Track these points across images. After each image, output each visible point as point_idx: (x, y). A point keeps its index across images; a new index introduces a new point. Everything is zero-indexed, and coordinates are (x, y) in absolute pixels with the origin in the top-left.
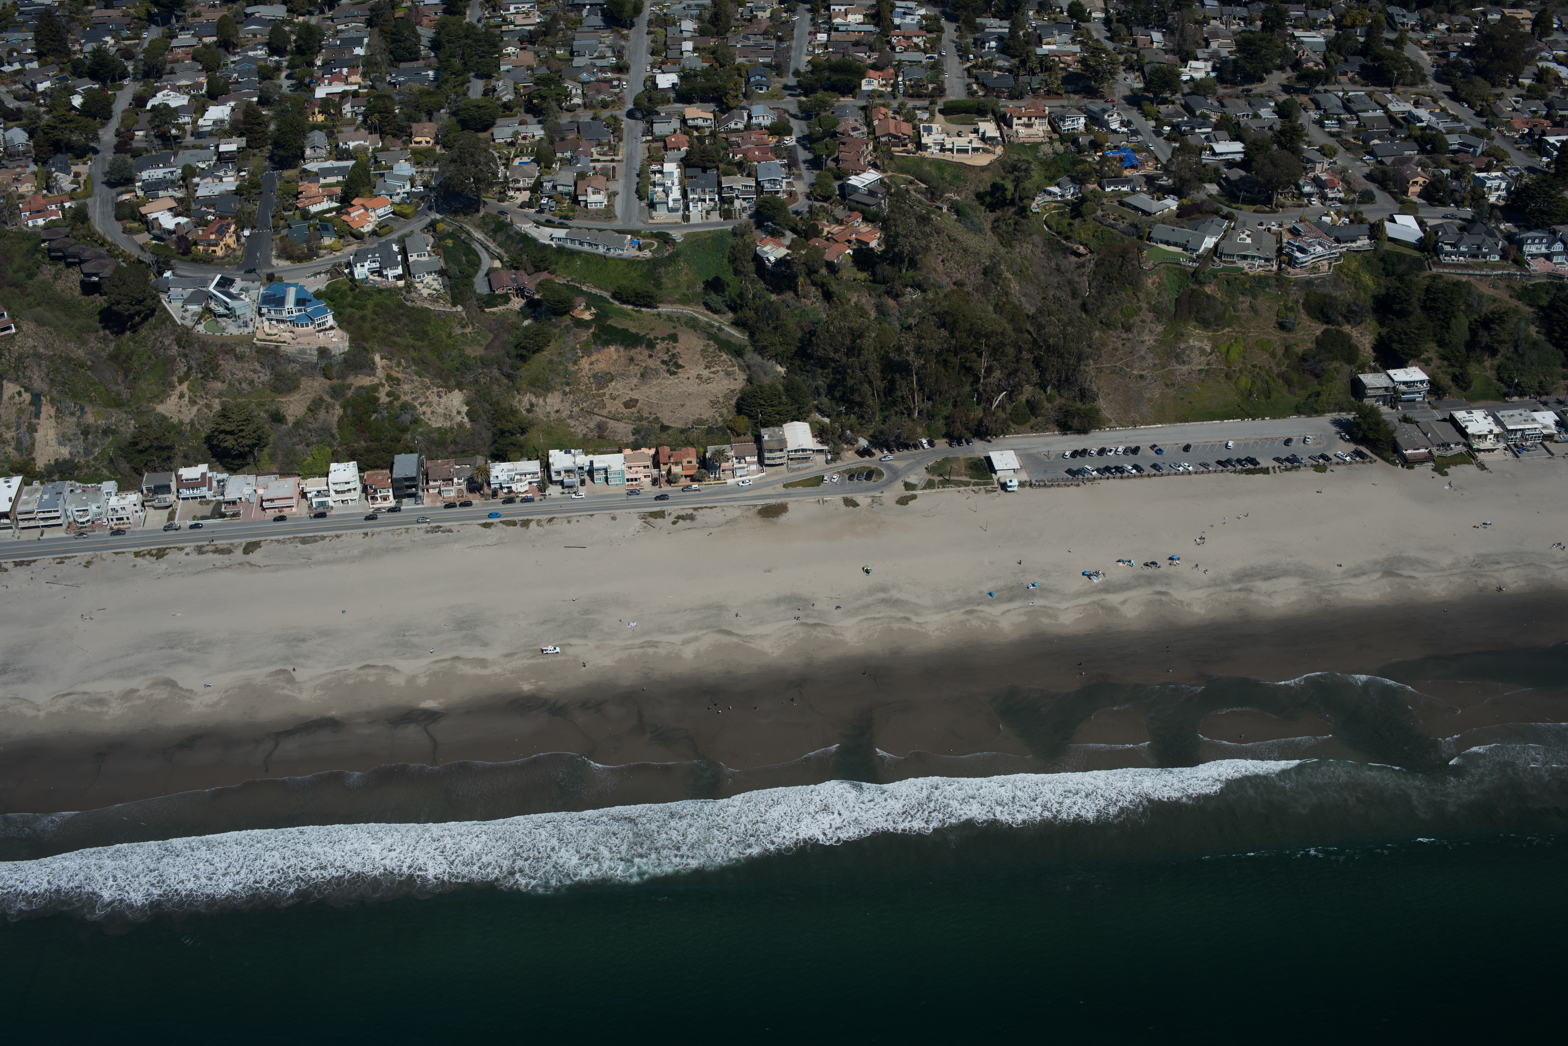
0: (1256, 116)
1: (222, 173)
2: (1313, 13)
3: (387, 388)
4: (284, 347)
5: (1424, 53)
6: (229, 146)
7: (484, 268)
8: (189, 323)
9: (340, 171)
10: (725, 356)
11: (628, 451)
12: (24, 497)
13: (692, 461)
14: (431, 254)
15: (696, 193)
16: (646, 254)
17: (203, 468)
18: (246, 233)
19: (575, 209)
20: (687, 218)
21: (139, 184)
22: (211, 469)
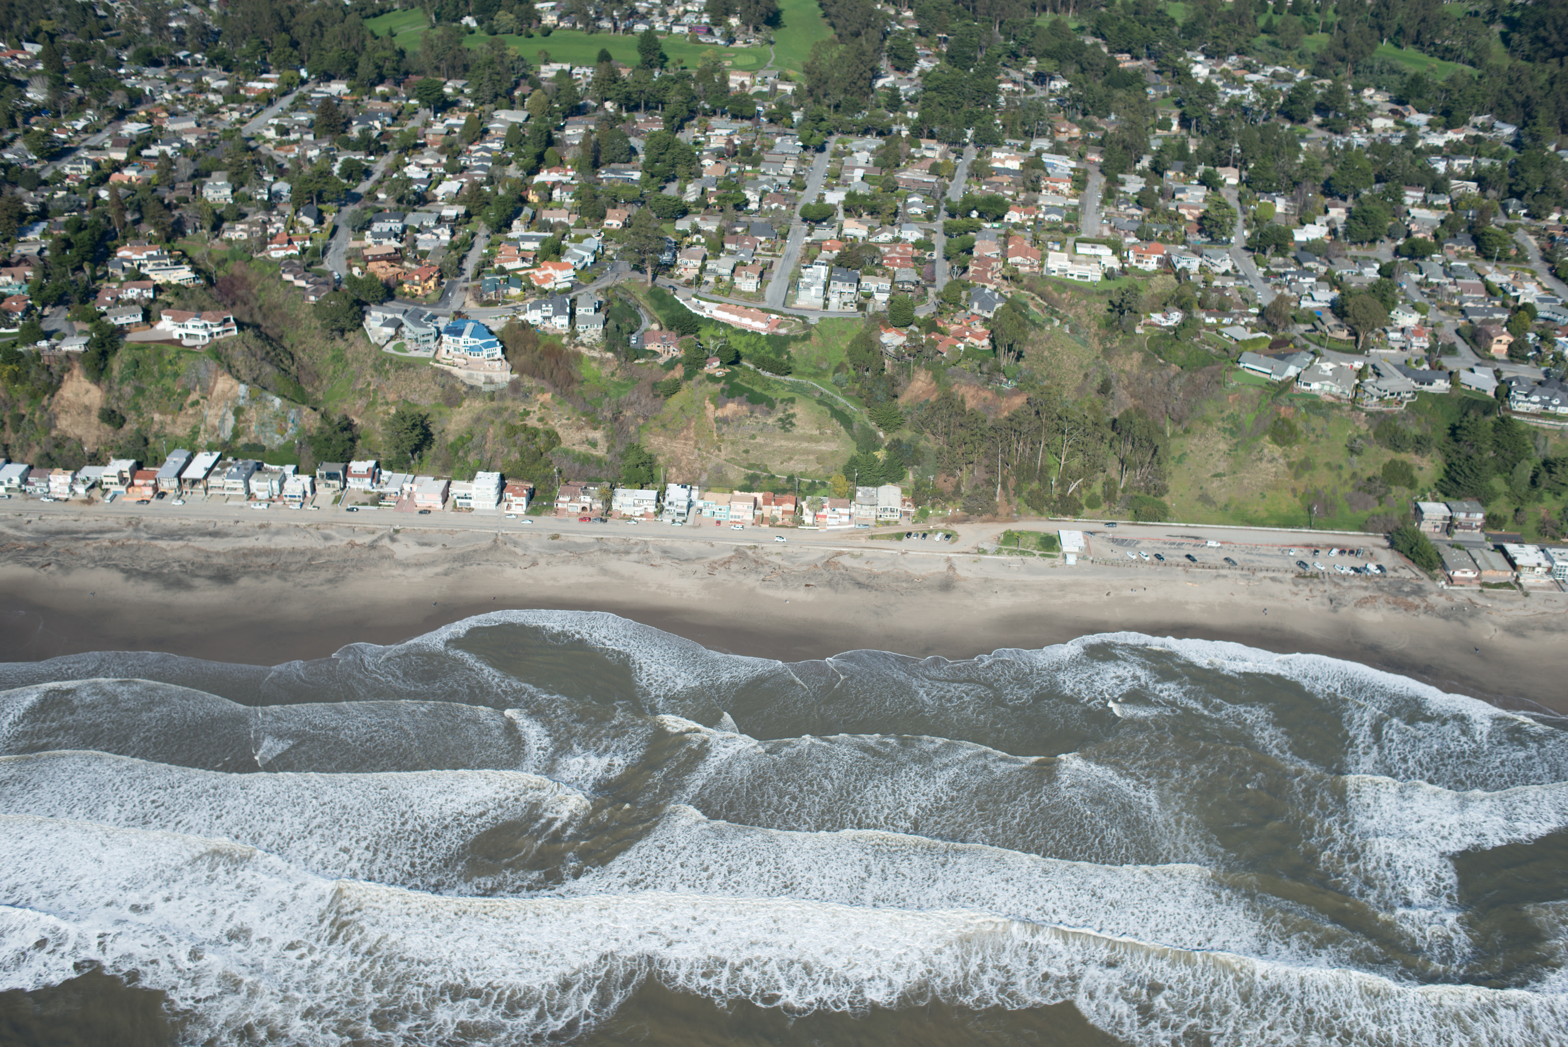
0: (1360, 274)
1: (438, 231)
2: (1431, 197)
3: (538, 415)
4: (455, 371)
5: (1532, 239)
6: (450, 212)
7: (642, 329)
8: (382, 342)
9: (537, 239)
10: (834, 421)
11: (737, 493)
12: (217, 469)
13: (790, 507)
14: (596, 310)
15: (837, 286)
16: (783, 331)
17: (371, 463)
18: (444, 280)
19: (731, 288)
20: (826, 306)
21: (368, 233)
22: (378, 465)
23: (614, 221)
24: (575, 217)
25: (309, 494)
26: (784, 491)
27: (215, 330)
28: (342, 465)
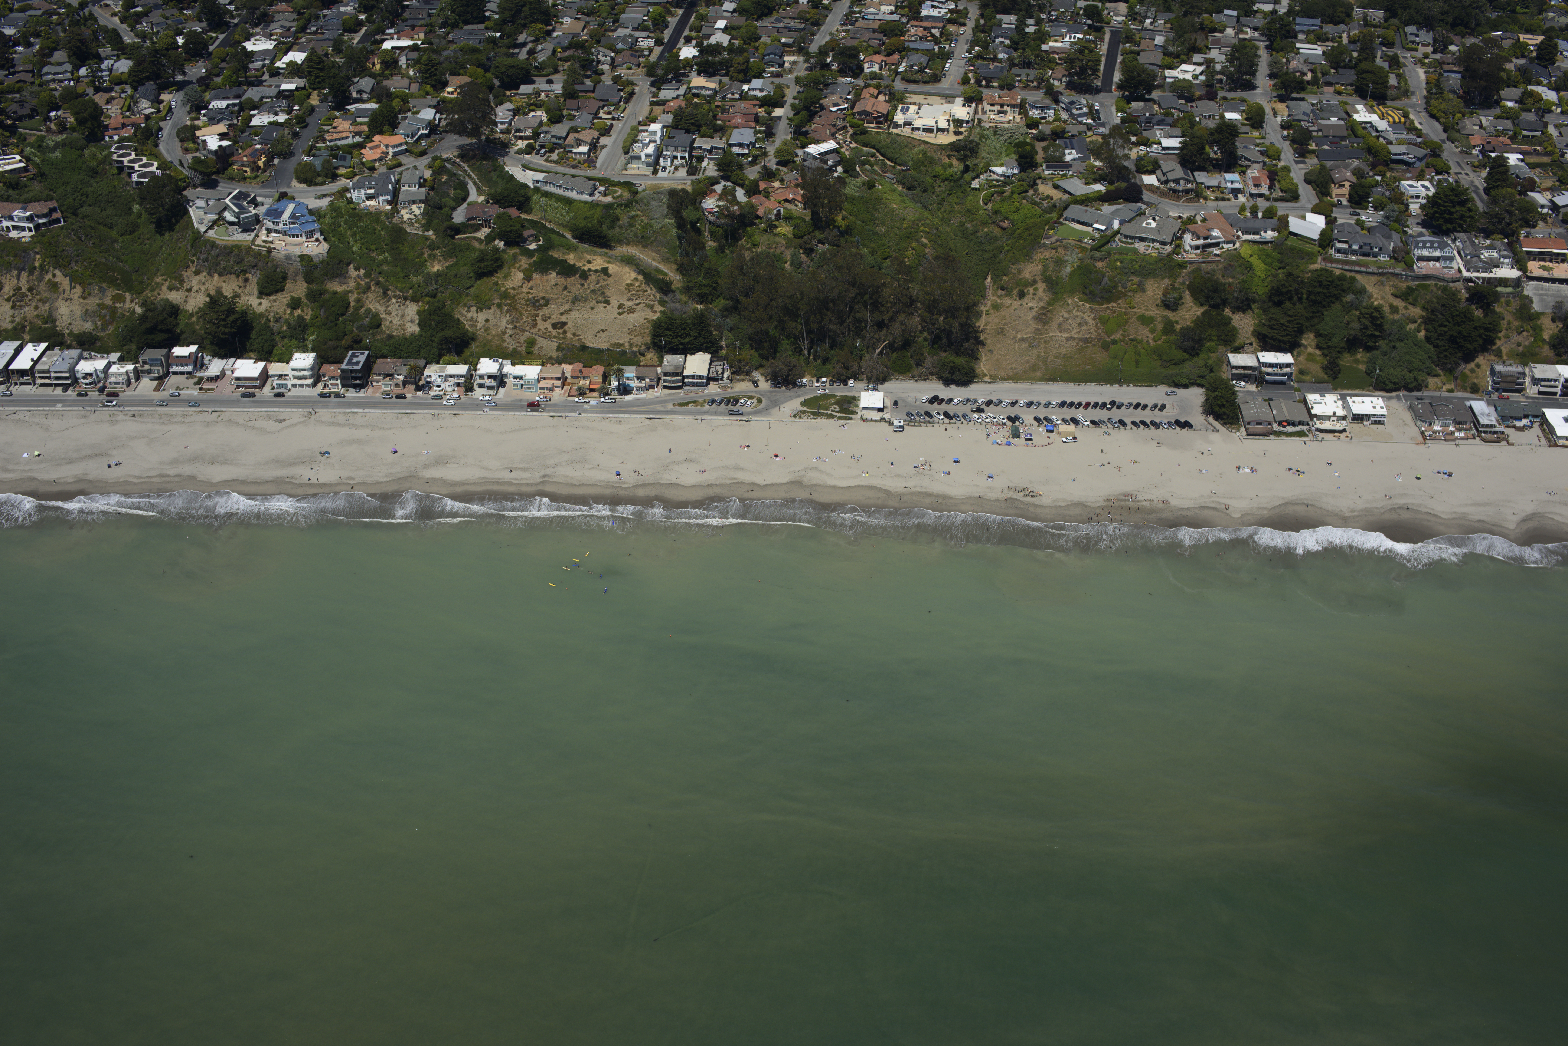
0: (1222, 117)
1: (276, 107)
3: (356, 296)
4: (275, 253)
5: (1421, 72)
6: (289, 86)
7: (468, 202)
8: (203, 228)
10: (650, 291)
11: (546, 365)
12: (44, 359)
13: (599, 378)
14: (421, 186)
15: (670, 151)
16: (607, 199)
17: (193, 348)
18: (276, 162)
20: (655, 172)
21: (203, 112)
22: (199, 349)
23: (454, 91)
24: (415, 87)
25: (133, 381)
26: (593, 363)
27: (41, 221)
28: (164, 351)
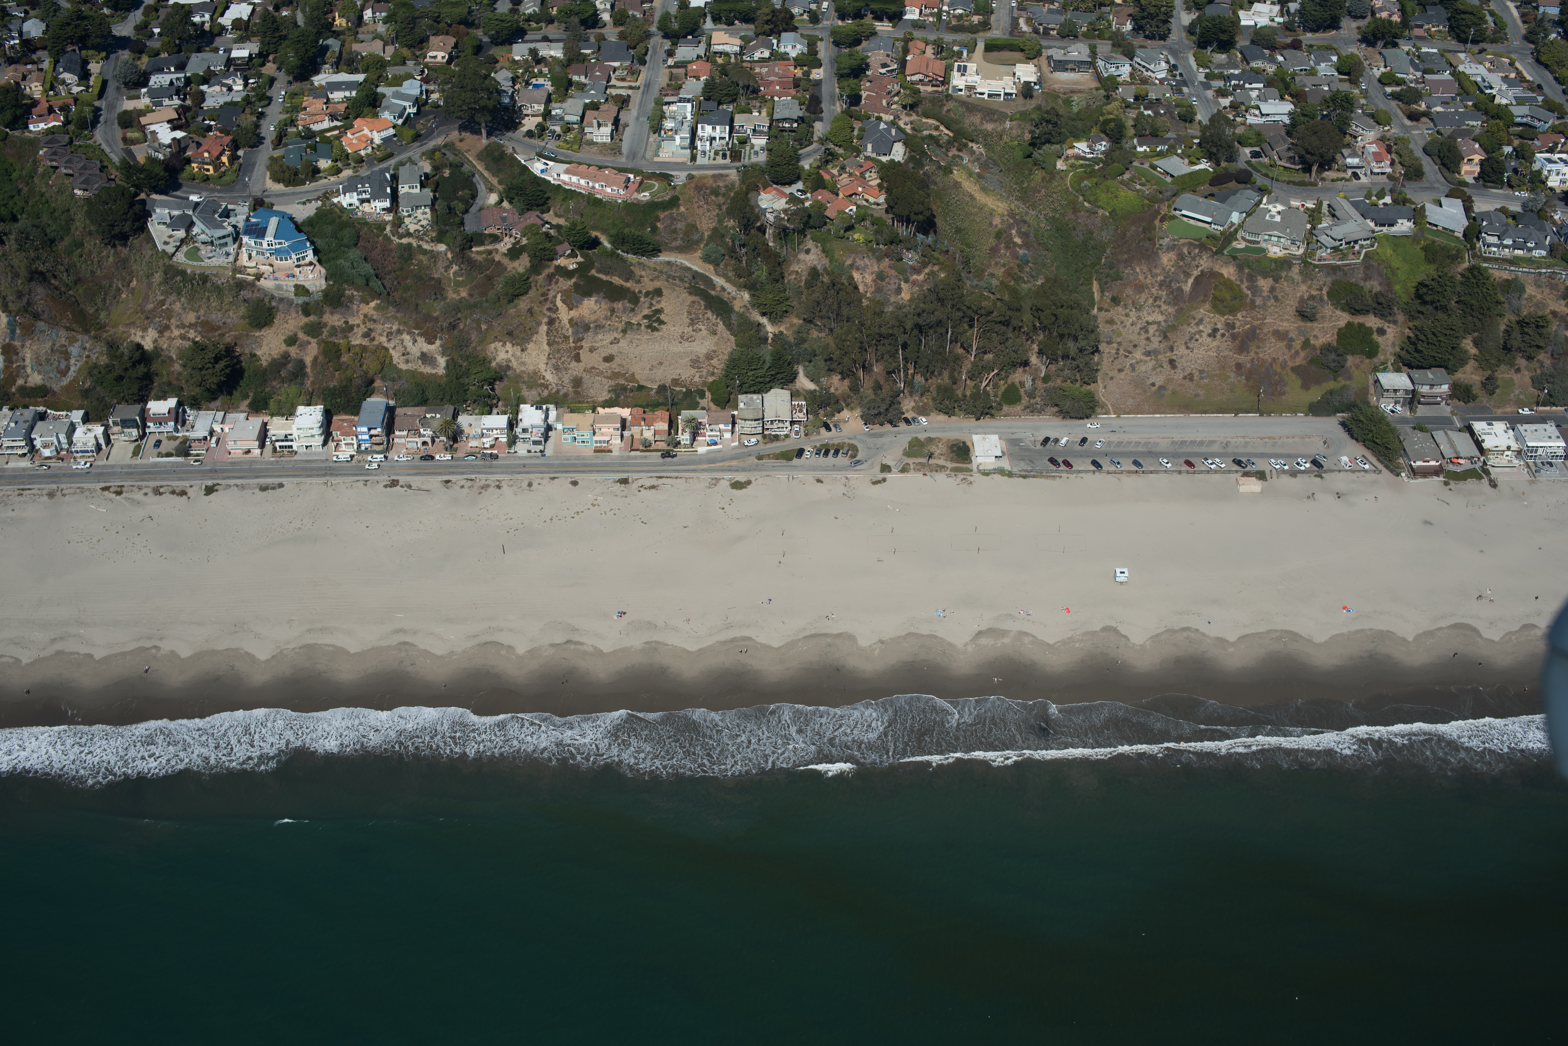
0: (1315, 72)
4: (260, 282)
5: (1511, 6)
7: (479, 204)
9: (349, 86)
11: (600, 410)
13: (664, 426)
14: (423, 186)
15: (706, 131)
16: (645, 196)
17: (172, 402)
18: (240, 153)
19: (581, 141)
20: (693, 158)
21: (144, 90)
22: (180, 404)
23: (438, 55)
24: (390, 49)
25: (104, 446)
26: (654, 406)
28: (138, 407)
